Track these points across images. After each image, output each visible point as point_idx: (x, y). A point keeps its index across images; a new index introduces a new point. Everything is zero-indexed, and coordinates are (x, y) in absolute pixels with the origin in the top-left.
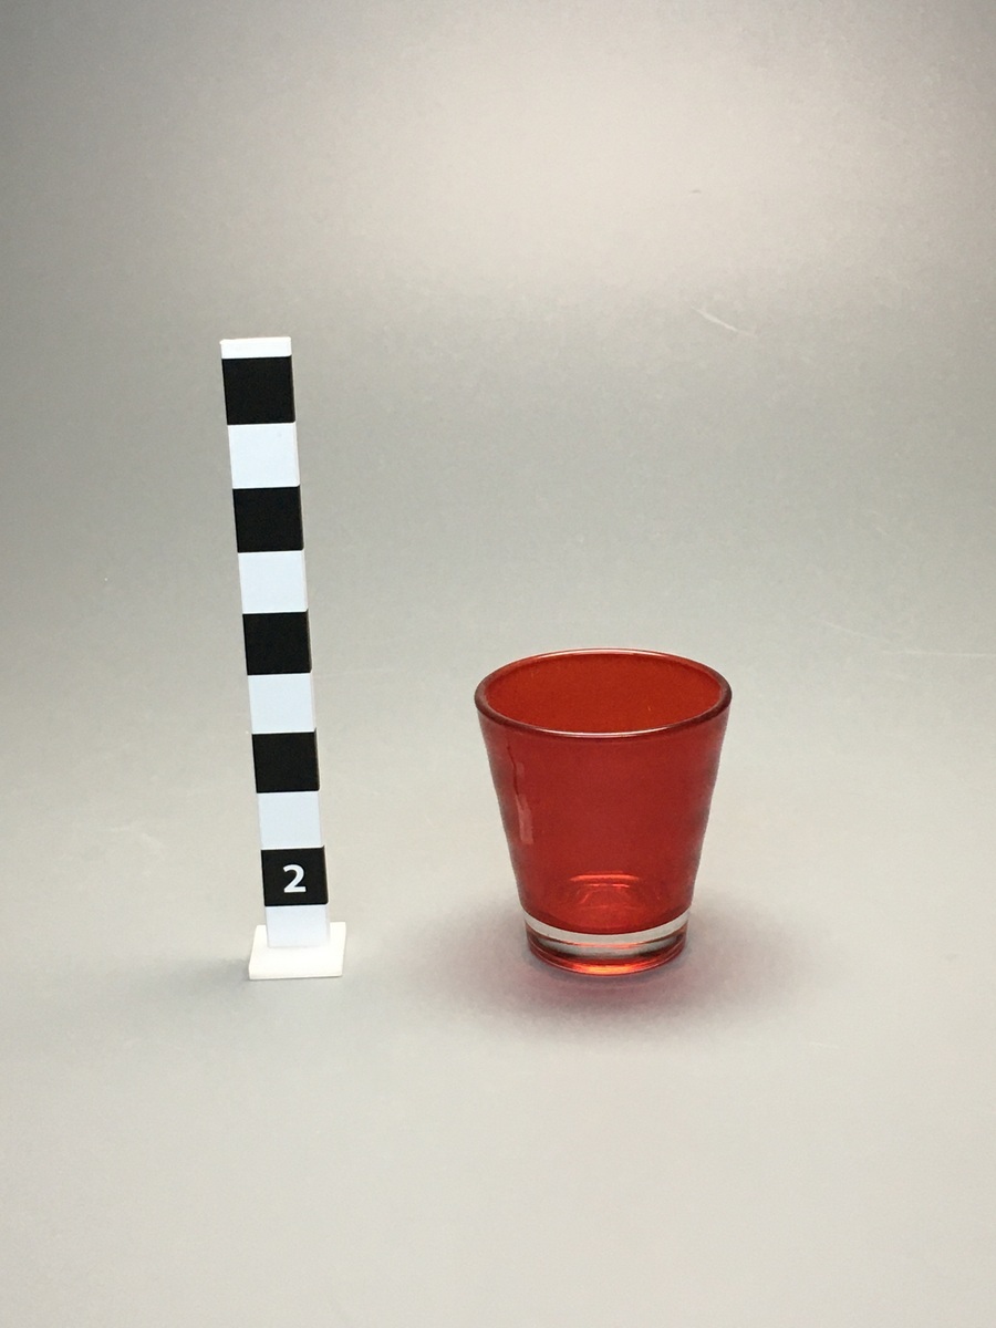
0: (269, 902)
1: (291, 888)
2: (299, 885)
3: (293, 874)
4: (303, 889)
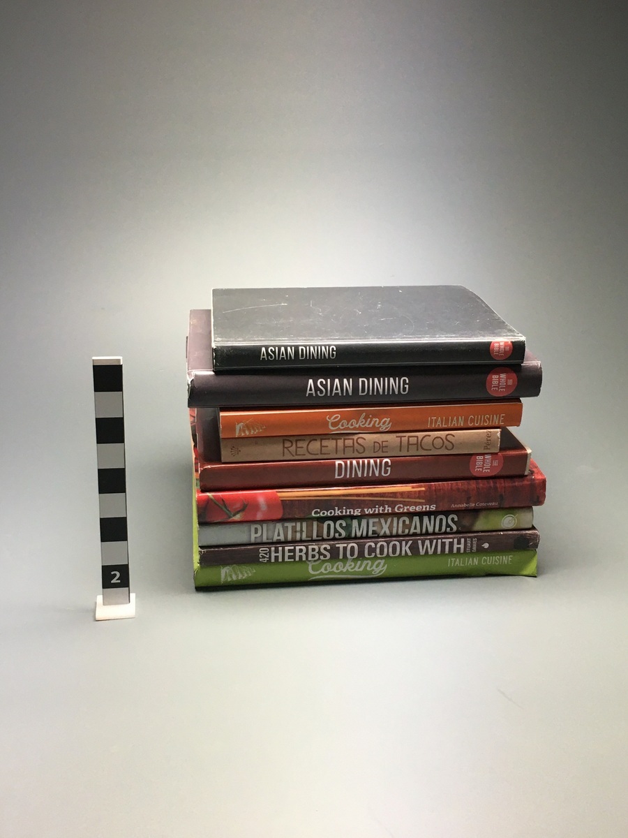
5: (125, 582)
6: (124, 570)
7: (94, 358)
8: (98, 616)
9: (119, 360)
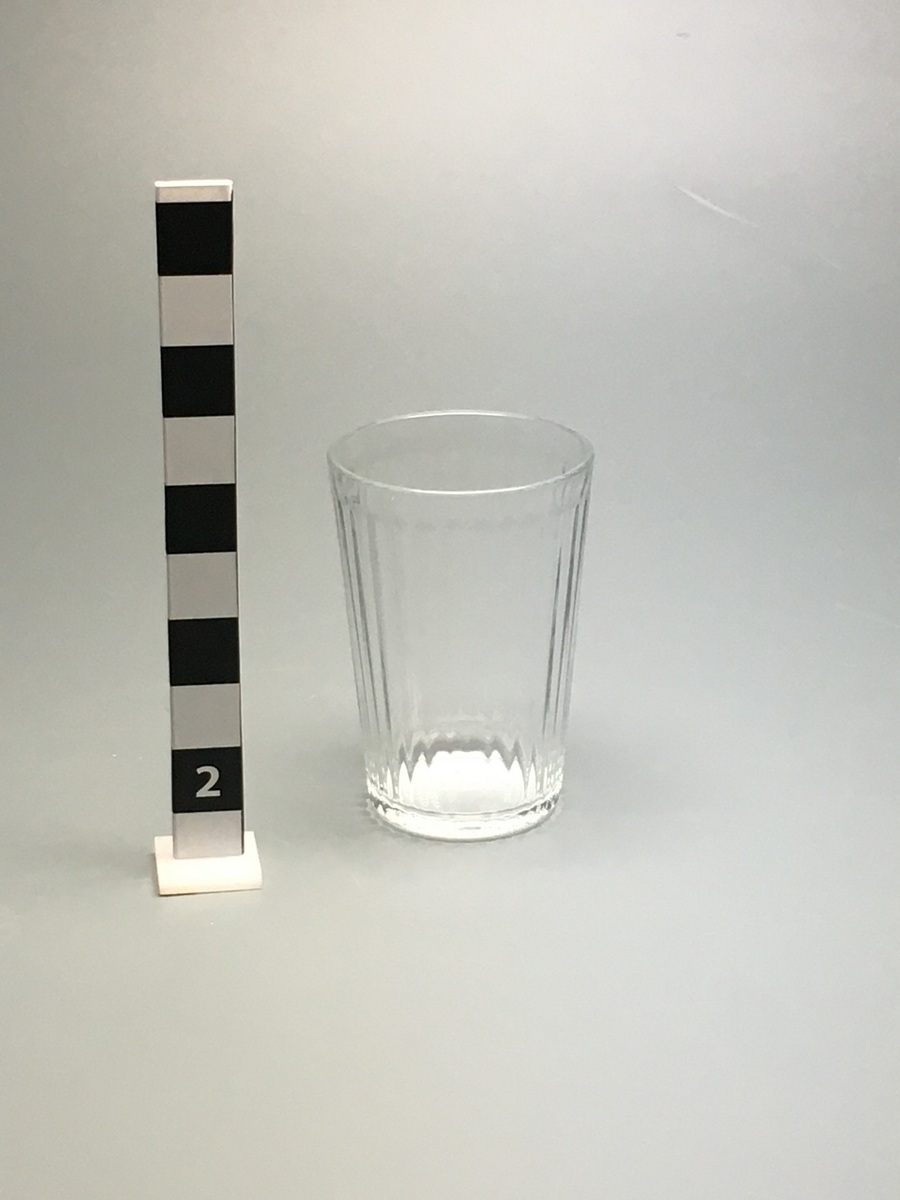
0: (177, 808)
1: (203, 793)
2: (211, 789)
4: (217, 793)
5: (231, 798)
6: (229, 761)
7: (159, 184)
8: (165, 885)
9: (223, 188)
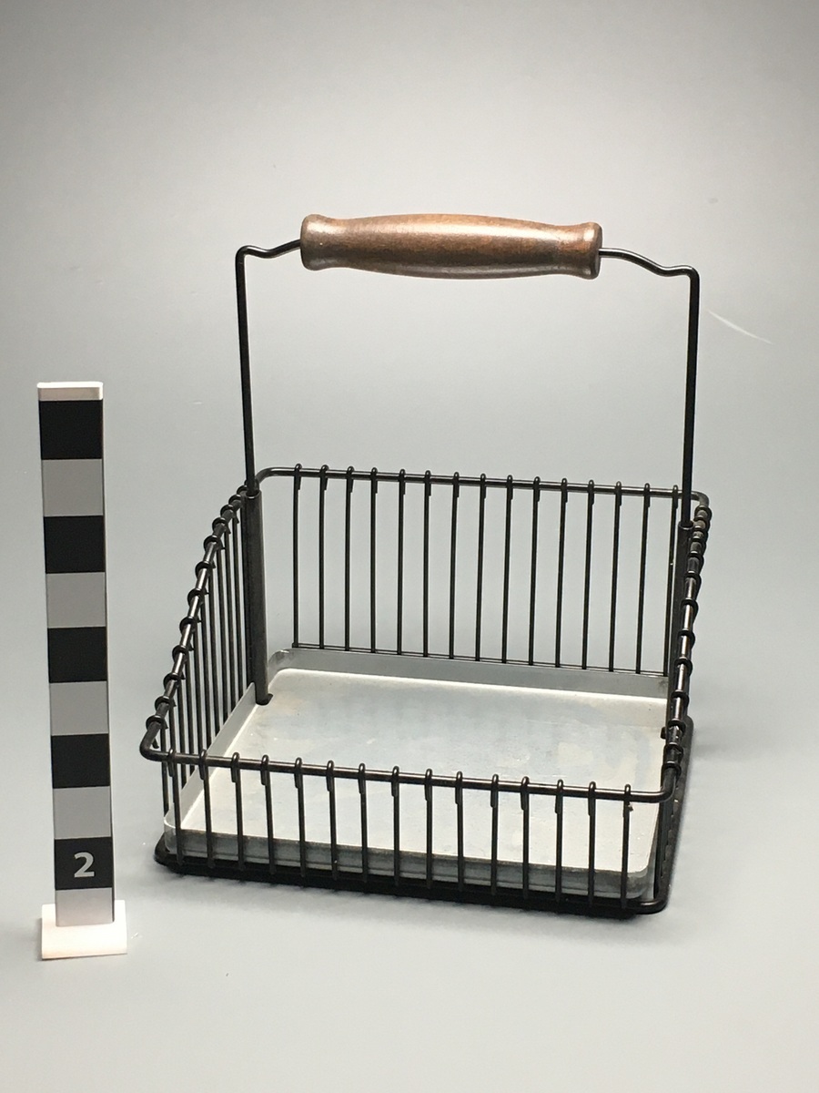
0: (59, 887)
1: (80, 873)
2: (86, 871)
3: (83, 861)
4: (92, 874)
